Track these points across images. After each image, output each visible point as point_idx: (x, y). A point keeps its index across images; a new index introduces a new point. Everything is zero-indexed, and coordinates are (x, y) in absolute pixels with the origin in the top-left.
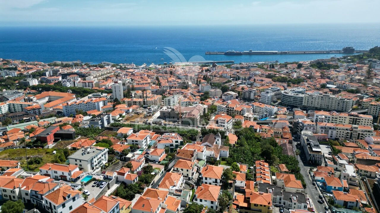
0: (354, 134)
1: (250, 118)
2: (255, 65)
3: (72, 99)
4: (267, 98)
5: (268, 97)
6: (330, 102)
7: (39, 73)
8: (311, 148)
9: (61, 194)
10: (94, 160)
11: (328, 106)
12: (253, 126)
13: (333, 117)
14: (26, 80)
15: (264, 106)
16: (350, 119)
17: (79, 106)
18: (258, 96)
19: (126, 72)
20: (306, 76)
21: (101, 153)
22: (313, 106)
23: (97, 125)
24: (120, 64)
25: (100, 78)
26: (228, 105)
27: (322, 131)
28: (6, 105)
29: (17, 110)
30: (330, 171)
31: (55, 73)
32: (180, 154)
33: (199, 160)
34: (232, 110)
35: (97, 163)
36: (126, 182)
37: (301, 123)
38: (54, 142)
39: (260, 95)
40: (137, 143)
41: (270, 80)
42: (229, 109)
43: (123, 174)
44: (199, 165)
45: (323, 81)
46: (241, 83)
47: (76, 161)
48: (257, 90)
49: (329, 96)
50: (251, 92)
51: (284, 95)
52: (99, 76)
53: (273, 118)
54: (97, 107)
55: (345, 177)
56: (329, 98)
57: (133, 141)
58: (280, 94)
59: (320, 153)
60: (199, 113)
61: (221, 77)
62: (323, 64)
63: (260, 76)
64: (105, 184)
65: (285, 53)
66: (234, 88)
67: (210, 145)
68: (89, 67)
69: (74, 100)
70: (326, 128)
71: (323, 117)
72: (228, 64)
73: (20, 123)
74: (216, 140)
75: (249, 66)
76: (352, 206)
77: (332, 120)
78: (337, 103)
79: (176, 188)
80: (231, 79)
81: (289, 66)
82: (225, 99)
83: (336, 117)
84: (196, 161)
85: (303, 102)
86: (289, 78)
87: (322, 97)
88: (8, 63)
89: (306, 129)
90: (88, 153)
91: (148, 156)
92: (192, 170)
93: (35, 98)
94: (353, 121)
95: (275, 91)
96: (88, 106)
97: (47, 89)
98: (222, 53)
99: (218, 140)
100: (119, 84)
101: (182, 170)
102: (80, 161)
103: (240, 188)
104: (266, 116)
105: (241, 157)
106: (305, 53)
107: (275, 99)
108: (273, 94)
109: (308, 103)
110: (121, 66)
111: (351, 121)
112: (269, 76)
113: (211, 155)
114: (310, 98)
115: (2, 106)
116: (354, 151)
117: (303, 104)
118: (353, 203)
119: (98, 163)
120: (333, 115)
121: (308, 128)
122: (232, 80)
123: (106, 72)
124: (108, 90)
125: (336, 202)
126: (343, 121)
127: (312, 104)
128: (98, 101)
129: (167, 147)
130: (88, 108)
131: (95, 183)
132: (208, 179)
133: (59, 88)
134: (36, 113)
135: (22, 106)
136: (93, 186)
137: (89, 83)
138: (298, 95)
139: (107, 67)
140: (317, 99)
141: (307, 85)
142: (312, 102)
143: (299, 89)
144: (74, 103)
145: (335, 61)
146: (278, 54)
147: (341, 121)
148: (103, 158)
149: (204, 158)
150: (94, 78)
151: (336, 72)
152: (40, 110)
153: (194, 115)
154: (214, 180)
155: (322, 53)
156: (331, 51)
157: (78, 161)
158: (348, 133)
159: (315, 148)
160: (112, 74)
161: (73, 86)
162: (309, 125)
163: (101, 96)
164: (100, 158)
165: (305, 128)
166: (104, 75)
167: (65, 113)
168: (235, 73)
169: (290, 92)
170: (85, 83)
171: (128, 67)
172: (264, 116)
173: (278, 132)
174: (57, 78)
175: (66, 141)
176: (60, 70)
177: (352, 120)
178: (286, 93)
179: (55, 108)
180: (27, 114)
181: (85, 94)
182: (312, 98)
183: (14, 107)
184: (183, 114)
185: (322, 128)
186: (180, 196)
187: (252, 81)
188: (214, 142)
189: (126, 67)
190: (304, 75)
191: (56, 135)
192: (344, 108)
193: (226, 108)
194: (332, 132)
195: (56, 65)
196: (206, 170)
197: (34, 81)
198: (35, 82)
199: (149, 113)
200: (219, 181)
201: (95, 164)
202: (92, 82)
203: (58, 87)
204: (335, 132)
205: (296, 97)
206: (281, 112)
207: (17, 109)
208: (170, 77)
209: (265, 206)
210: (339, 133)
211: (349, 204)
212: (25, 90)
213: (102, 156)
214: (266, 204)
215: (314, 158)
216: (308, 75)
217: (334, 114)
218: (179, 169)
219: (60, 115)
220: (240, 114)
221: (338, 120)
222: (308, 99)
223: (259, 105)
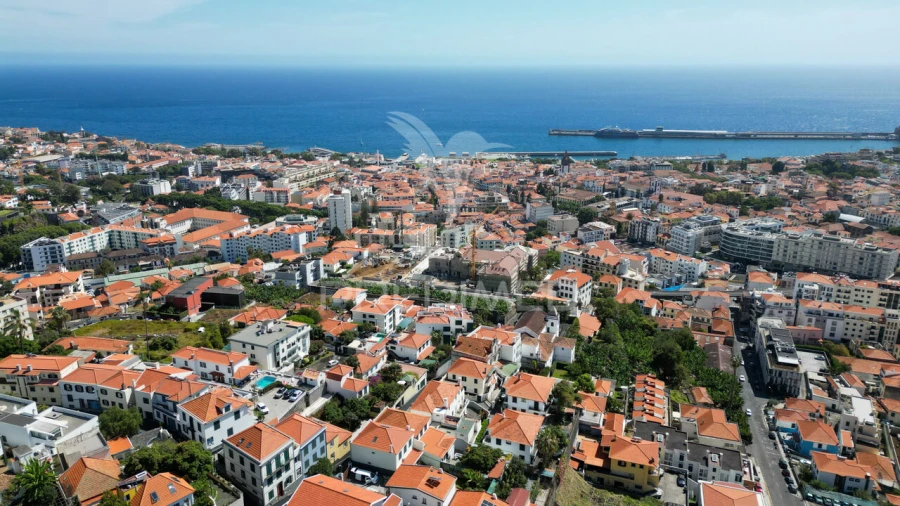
0: (889, 330)
1: (637, 282)
2: (666, 163)
3: (243, 225)
4: (685, 240)
5: (688, 238)
6: (841, 256)
7: (174, 169)
8: (774, 357)
9: (213, 403)
10: (281, 346)
11: (835, 264)
12: (641, 302)
13: (840, 288)
14: (146, 183)
15: (675, 258)
16: (882, 294)
17: (256, 240)
18: (665, 235)
19: (363, 171)
20: (791, 193)
21: (295, 333)
22: (797, 262)
23: (291, 282)
24: (349, 154)
25: (303, 183)
26: (587, 251)
27: (810, 320)
28: (103, 232)
29: (126, 245)
30: (814, 411)
31: (208, 169)
32: (461, 346)
33: (504, 361)
34: (595, 262)
35: (285, 354)
36: (343, 394)
37: (759, 299)
38: (201, 310)
39: (670, 232)
40: (372, 320)
41: (699, 199)
42: (590, 261)
43: (338, 378)
44: (502, 373)
45: (831, 206)
46: (626, 205)
47: (244, 346)
48: (664, 220)
49: (838, 240)
50: (648, 224)
51: (726, 233)
52: (303, 179)
53: (694, 286)
54: (293, 245)
55: (848, 424)
56: (839, 246)
57: (364, 316)
58: (720, 232)
59: (795, 370)
60: (517, 266)
61: (581, 187)
62: (838, 164)
63: (675, 189)
64: (300, 395)
65: (746, 137)
66: (610, 215)
67: (533, 334)
68: (281, 158)
69: (244, 229)
70: (819, 314)
71: (816, 287)
72: (602, 159)
73: (132, 271)
74: (549, 324)
75: (652, 165)
76: (855, 489)
77: (838, 296)
78: (857, 258)
79: (449, 413)
80: (606, 193)
81: (751, 167)
82: (583, 239)
83: (848, 289)
84: (496, 364)
85: (774, 254)
86: (747, 195)
87: (821, 243)
88: (110, 143)
89: (771, 314)
90: (270, 332)
91: (394, 348)
92: (487, 382)
93: (165, 222)
94: (890, 301)
95: (705, 225)
96: (274, 243)
97: (190, 203)
98: (590, 131)
99: (552, 324)
100: (343, 195)
101: (464, 379)
102: (253, 348)
103: (589, 426)
104: (679, 282)
105: (603, 365)
106: (796, 138)
107: (706, 244)
108: (701, 231)
109: (785, 255)
110: (351, 158)
111: (885, 300)
112: (697, 190)
113: (532, 355)
114: (791, 244)
115: (96, 234)
116: (882, 369)
117: (774, 258)
118: (858, 480)
119: (289, 355)
120: (840, 285)
121: (776, 311)
122: (607, 196)
123: (316, 171)
124: (320, 209)
125: (818, 476)
126: (865, 299)
127: (795, 257)
128: (297, 231)
129: (437, 331)
130: (274, 246)
131: (280, 392)
132: (519, 400)
133: (215, 201)
134: (165, 253)
135: (136, 238)
136: (276, 398)
137: (279, 192)
138: (761, 234)
139: (321, 159)
140: (809, 246)
141: (787, 214)
142: (796, 253)
143: (766, 221)
144: (244, 235)
145: (869, 158)
146: (729, 138)
147: (859, 298)
148: (300, 344)
149: (516, 359)
150: (291, 182)
151: (869, 186)
152: (174, 246)
153: (504, 269)
154: (532, 404)
155: (840, 139)
156: (864, 134)
157: (248, 347)
158: (873, 327)
159: (784, 356)
160: (332, 175)
161: (244, 198)
162: (777, 304)
163: (304, 221)
164: (293, 344)
165: (767, 311)
166: (312, 177)
167: (226, 254)
168: (615, 179)
169: (742, 227)
170: (271, 193)
171: (368, 160)
172: (674, 280)
173: (703, 319)
174: (212, 179)
175: (225, 311)
176: (219, 163)
177: (886, 298)
178: (732, 229)
179: (204, 244)
180: (146, 254)
181: (268, 217)
182: (797, 244)
183: (120, 239)
184: (478, 266)
185: (810, 313)
186: (454, 429)
187: (654, 199)
188: (541, 328)
189: (364, 160)
190: (786, 190)
191: (205, 297)
192: (875, 271)
193: (582, 258)
194: (834, 324)
195: (209, 152)
196: (515, 383)
197: (162, 184)
198: (164, 188)
199: (405, 261)
200: (542, 406)
201: (282, 355)
202: (286, 192)
203: (212, 200)
204: (840, 324)
205: (756, 240)
206: (716, 273)
207: (126, 243)
208: (461, 185)
209: (642, 466)
210: (851, 327)
211: (848, 484)
212: (143, 203)
213: (298, 340)
214: (645, 462)
215: (779, 380)
216: (796, 191)
217: (842, 282)
218: (459, 378)
219: (214, 258)
220: (614, 273)
221: (853, 297)
222: (786, 247)
223: (664, 256)
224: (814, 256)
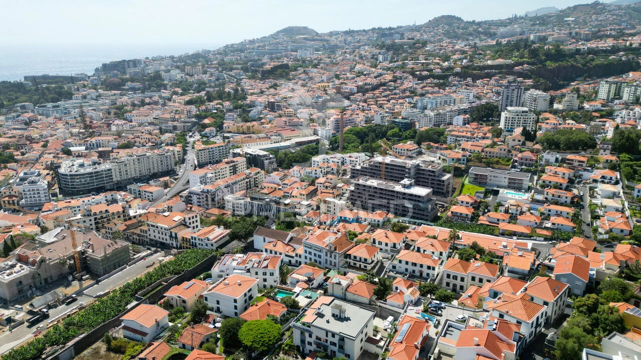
0: (252, 180)
6: (151, 164)
16: (229, 168)
39: (13, 193)
49: (146, 155)
70: (230, 186)
71: (211, 175)
77: (216, 176)
83: (218, 170)
87: (138, 160)
114: (122, 166)
117: (114, 179)
120: (215, 169)
126: (225, 173)
127: (127, 174)
177: (232, 168)
182: (126, 165)
221: (220, 174)
222: (120, 169)
223: (68, 204)
224: (137, 169)
